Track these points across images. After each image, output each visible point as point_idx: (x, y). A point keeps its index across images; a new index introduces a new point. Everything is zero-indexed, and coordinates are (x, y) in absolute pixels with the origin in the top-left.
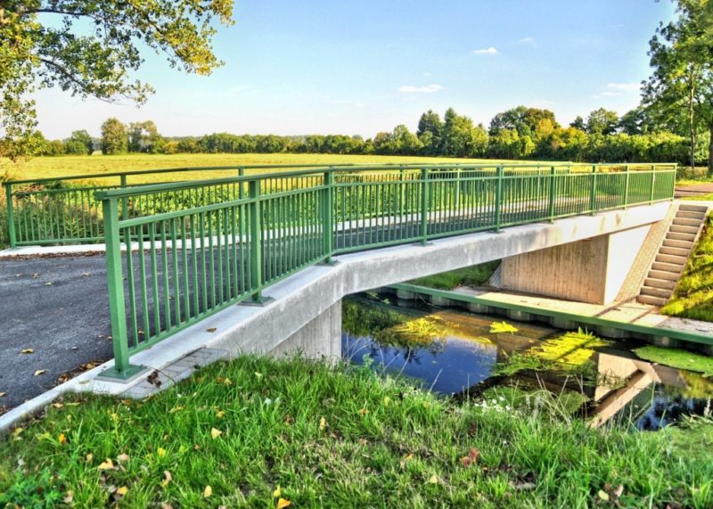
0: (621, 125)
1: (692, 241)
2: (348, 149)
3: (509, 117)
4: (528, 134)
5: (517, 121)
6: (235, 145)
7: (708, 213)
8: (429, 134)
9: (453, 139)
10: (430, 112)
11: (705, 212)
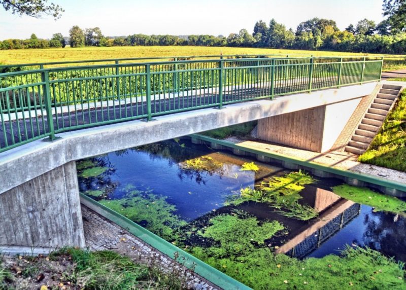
0: (377, 29)
1: (388, 110)
2: (212, 43)
3: (308, 24)
4: (319, 35)
5: (313, 27)
6: (147, 41)
7: (401, 91)
8: (260, 35)
9: (274, 37)
10: (261, 21)
11: (399, 90)
